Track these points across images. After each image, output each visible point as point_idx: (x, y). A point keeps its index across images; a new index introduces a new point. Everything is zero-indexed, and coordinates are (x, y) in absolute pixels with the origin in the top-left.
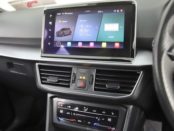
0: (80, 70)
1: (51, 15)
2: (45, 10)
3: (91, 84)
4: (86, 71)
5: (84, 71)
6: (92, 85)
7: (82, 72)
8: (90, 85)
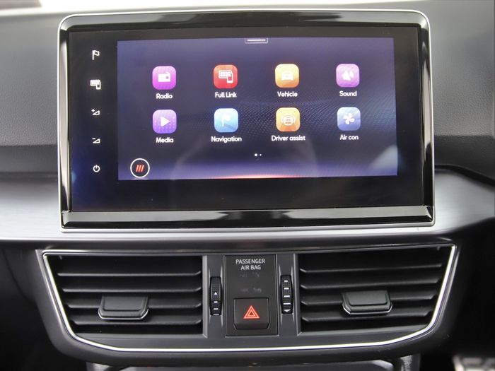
0: (237, 261)
1: (94, 52)
2: (65, 29)
3: (287, 311)
4: (262, 265)
5: (252, 267)
6: (291, 312)
7: (247, 267)
8: (283, 312)
